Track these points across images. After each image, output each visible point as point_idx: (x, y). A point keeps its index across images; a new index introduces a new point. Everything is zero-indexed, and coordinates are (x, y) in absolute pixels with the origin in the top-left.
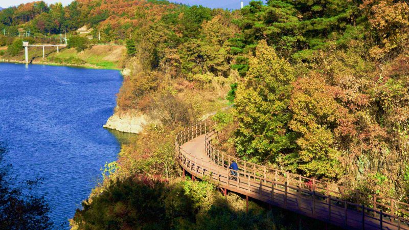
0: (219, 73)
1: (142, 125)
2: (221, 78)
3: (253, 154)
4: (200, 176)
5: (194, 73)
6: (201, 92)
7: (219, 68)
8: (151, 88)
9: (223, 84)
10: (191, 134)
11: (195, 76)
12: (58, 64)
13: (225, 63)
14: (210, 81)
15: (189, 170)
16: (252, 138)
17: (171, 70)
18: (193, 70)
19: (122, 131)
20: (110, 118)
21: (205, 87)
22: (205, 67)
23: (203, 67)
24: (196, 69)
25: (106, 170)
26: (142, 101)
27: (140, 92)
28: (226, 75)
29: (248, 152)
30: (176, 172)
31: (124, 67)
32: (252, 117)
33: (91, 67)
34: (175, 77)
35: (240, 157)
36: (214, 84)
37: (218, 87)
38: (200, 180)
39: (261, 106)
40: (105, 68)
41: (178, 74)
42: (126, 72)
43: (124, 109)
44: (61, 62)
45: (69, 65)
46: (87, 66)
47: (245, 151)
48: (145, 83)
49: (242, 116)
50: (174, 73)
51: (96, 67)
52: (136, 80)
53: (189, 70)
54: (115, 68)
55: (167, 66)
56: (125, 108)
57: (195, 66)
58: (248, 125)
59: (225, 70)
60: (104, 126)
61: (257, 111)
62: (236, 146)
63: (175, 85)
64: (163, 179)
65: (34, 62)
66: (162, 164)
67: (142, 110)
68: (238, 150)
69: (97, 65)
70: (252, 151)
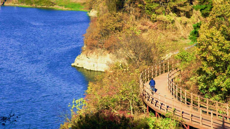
0: (182, 14)
1: (109, 64)
2: (184, 19)
3: (216, 92)
4: (164, 112)
5: (158, 14)
6: (164, 32)
7: (182, 9)
8: (116, 29)
9: (185, 24)
10: (154, 72)
11: (159, 17)
12: (29, 6)
13: (188, 4)
14: (173, 22)
15: (153, 106)
16: (215, 77)
17: (136, 11)
18: (156, 11)
19: (89, 69)
20: (78, 57)
21: (168, 27)
22: (168, 8)
23: (166, 8)
24: (159, 10)
25: (74, 106)
26: (108, 41)
27: (106, 33)
28: (188, 15)
29: (211, 90)
30: (141, 108)
31: (91, 9)
32: (214, 56)
33: (60, 8)
34: (140, 18)
35: (203, 95)
36: (177, 24)
37: (181, 27)
38: (164, 117)
39: (224, 45)
40: (73, 9)
41: (142, 16)
42: (93, 14)
43: (91, 49)
44: (32, 4)
45: (40, 6)
46: (56, 7)
47: (207, 89)
48: (111, 24)
49: (204, 55)
50: (138, 14)
51: (64, 9)
52: (102, 21)
53: (153, 11)
54: (83, 10)
55: (131, 7)
56: (92, 47)
57: (159, 7)
58: (210, 64)
59: (187, 10)
60: (72, 64)
61: (220, 50)
62: (197, 84)
63: (140, 26)
64: (127, 115)
65: (5, 4)
66: (127, 101)
67: (108, 49)
68: (200, 87)
69: (66, 6)
70: (214, 89)
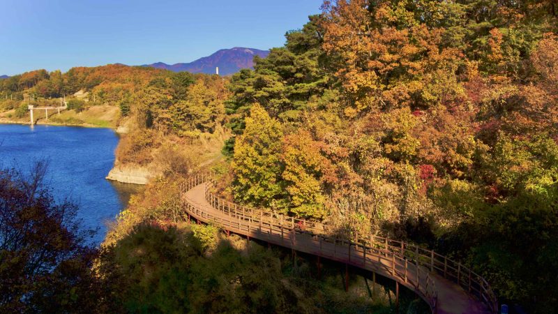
0: (206, 130)
1: (148, 177)
2: (208, 134)
3: (249, 201)
4: (206, 220)
5: (184, 130)
6: (190, 146)
7: (205, 125)
8: (147, 144)
9: (209, 139)
10: (191, 184)
11: (185, 133)
12: (60, 124)
13: (211, 121)
14: (198, 137)
15: (195, 215)
16: (248, 187)
17: (164, 128)
18: (183, 128)
19: (122, 181)
20: (111, 171)
21: (194, 142)
22: (193, 125)
23: (191, 125)
24: (186, 127)
25: (121, 217)
26: (139, 156)
27: (137, 148)
28: (211, 131)
29: (245, 199)
30: (182, 217)
31: (118, 126)
32: (249, 169)
33: (89, 126)
34: (168, 134)
35: (238, 203)
36: (202, 139)
37: (205, 142)
38: (207, 224)
39: (257, 159)
40: (101, 126)
41: (170, 131)
42: (121, 130)
43: (124, 163)
44: (62, 122)
45: (69, 124)
46: (85, 125)
47: (242, 198)
48: (142, 139)
49: (241, 168)
50: (166, 130)
51: (93, 126)
52: (133, 137)
53: (180, 127)
54: (110, 127)
55: (160, 125)
56: (124, 162)
57: (185, 124)
58: (246, 176)
59: (210, 127)
60: (107, 178)
61: (254, 164)
62: (233, 194)
63: (168, 141)
64: (173, 223)
65: (38, 123)
66: (170, 210)
67: (140, 163)
68: (235, 197)
69: (94, 124)
70: (248, 197)
